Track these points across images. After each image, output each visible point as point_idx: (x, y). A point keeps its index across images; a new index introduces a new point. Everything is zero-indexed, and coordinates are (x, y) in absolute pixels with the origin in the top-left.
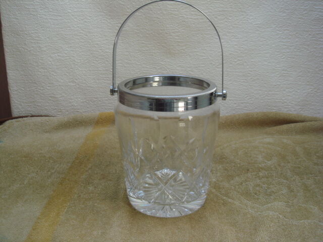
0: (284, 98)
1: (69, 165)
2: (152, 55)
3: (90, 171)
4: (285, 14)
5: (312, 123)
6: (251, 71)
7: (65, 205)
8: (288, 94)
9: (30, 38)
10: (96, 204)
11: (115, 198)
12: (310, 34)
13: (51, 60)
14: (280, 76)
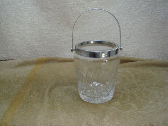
0: (127, 50)
1: (22, 85)
2: (63, 29)
3: (32, 88)
4: (127, 9)
5: (140, 62)
6: (111, 37)
7: (19, 105)
8: (129, 48)
9: (3, 22)
10: (33, 104)
11: (42, 101)
12: (140, 18)
13: (14, 32)
14: (125, 39)
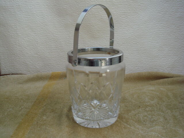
0: (160, 64)
1: (33, 103)
2: (83, 39)
3: (45, 107)
4: (161, 14)
5: (178, 78)
6: (141, 48)
7: (28, 128)
8: (163, 61)
9: (12, 28)
10: (47, 128)
11: (59, 124)
12: (176, 26)
13: (24, 41)
14: (158, 51)
